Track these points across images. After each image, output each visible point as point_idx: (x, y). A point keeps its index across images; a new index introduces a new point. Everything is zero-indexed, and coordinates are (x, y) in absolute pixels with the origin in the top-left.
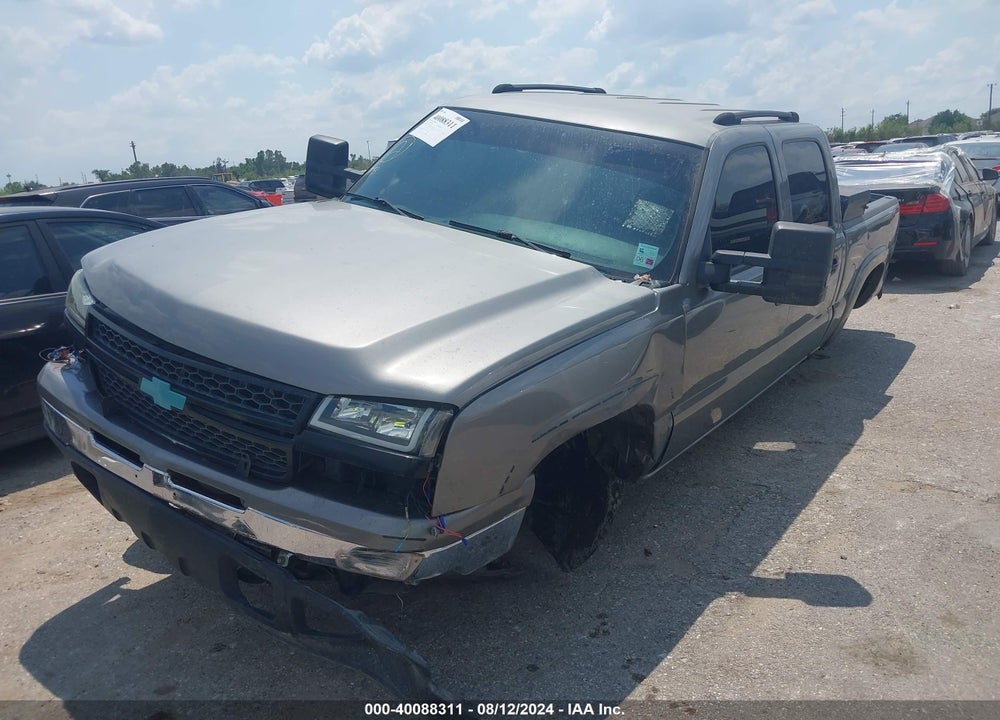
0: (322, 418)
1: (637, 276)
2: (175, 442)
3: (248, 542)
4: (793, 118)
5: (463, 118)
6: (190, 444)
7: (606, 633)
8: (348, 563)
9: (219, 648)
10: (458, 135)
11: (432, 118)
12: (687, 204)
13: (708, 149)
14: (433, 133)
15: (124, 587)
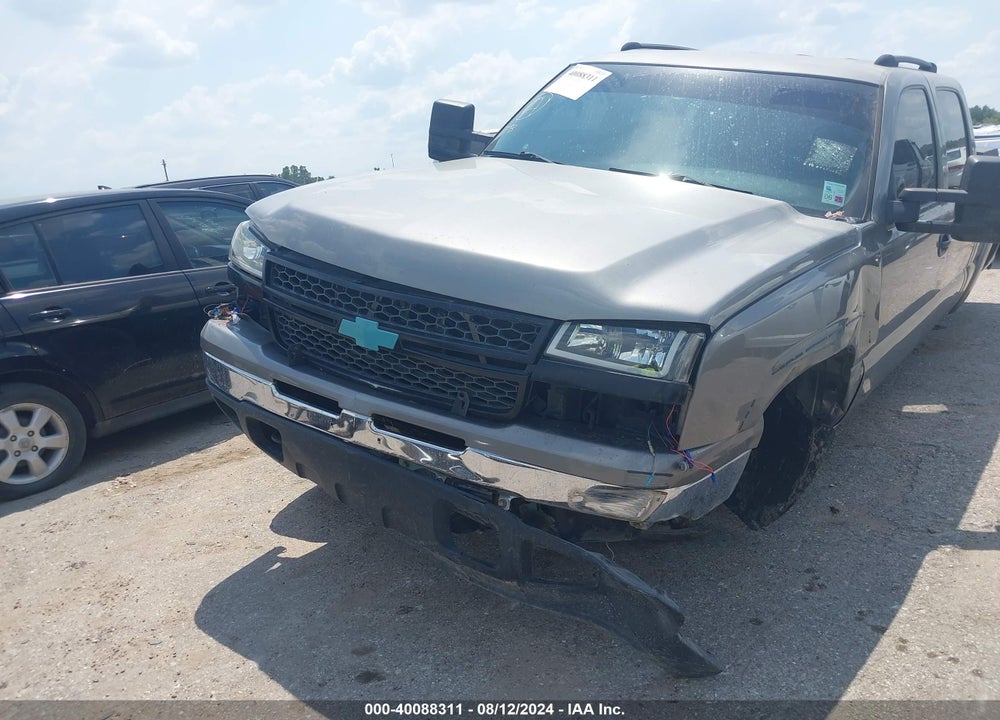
0: (559, 347)
1: (829, 214)
2: (376, 386)
3: (464, 486)
4: (930, 68)
5: (603, 71)
6: (397, 388)
7: (821, 586)
8: (581, 505)
9: (406, 610)
10: (601, 87)
11: (567, 74)
12: (869, 141)
13: (882, 87)
14: (573, 88)
15: (281, 555)
